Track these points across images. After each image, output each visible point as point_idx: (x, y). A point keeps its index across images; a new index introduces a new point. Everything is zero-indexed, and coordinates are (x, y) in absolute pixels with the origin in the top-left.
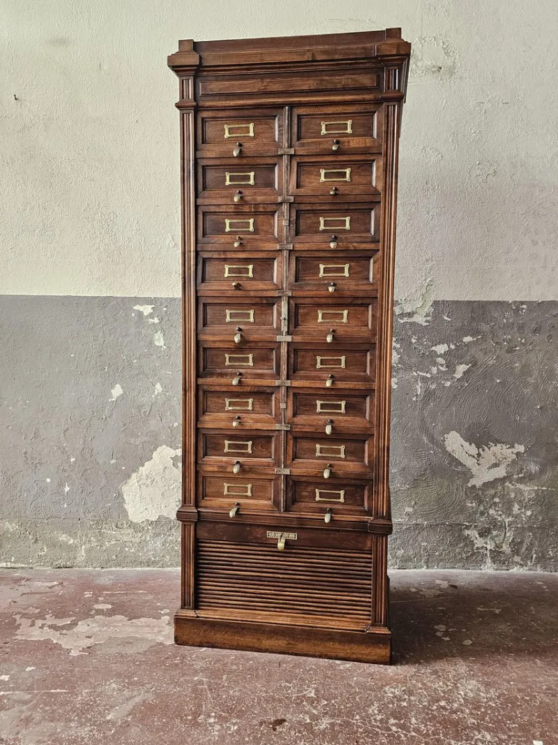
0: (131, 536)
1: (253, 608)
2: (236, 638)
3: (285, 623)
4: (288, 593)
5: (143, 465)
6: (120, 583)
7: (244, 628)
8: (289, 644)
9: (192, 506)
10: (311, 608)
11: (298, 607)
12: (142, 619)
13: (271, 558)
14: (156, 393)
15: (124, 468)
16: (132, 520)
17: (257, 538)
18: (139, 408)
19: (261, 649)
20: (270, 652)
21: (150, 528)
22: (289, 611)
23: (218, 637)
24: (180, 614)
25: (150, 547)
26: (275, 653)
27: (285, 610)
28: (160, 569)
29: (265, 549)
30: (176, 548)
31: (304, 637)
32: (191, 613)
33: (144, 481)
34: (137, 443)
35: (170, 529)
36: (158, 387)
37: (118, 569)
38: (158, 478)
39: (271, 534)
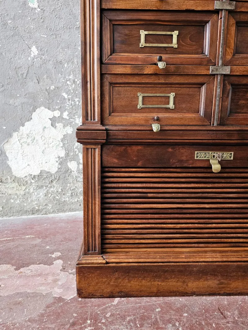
0: (15, 189)
1: (172, 245)
2: (156, 283)
3: (215, 260)
4: (214, 225)
5: (23, 125)
6: (6, 230)
7: (167, 271)
8: (222, 283)
9: (96, 123)
10: (241, 240)
11: (226, 240)
12: (32, 267)
13: (196, 185)
14: (32, 56)
15: (4, 128)
16: (16, 176)
17: (182, 161)
18: (17, 69)
19: (187, 293)
20: (197, 295)
21: (33, 181)
22: (215, 245)
23: (134, 284)
24: (84, 262)
25: (34, 198)
26: (203, 295)
27: (210, 245)
28: (44, 215)
29: (190, 175)
30: (57, 197)
31: (240, 274)
32: (98, 260)
33: (25, 140)
34: (16, 104)
35: (52, 181)
36: (34, 51)
37: (5, 218)
38: (38, 137)
39: (200, 155)
